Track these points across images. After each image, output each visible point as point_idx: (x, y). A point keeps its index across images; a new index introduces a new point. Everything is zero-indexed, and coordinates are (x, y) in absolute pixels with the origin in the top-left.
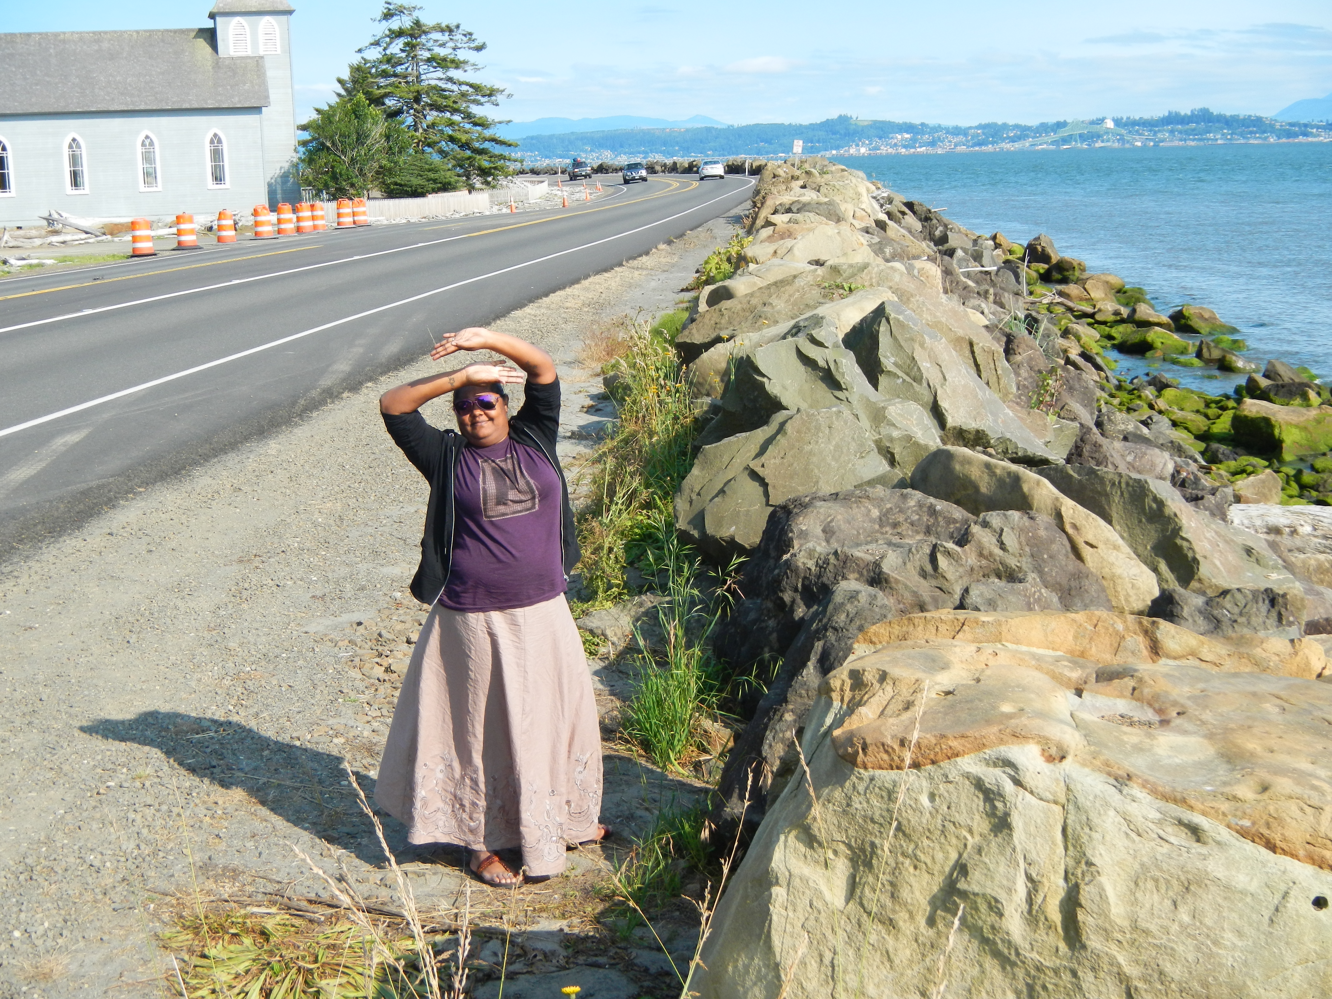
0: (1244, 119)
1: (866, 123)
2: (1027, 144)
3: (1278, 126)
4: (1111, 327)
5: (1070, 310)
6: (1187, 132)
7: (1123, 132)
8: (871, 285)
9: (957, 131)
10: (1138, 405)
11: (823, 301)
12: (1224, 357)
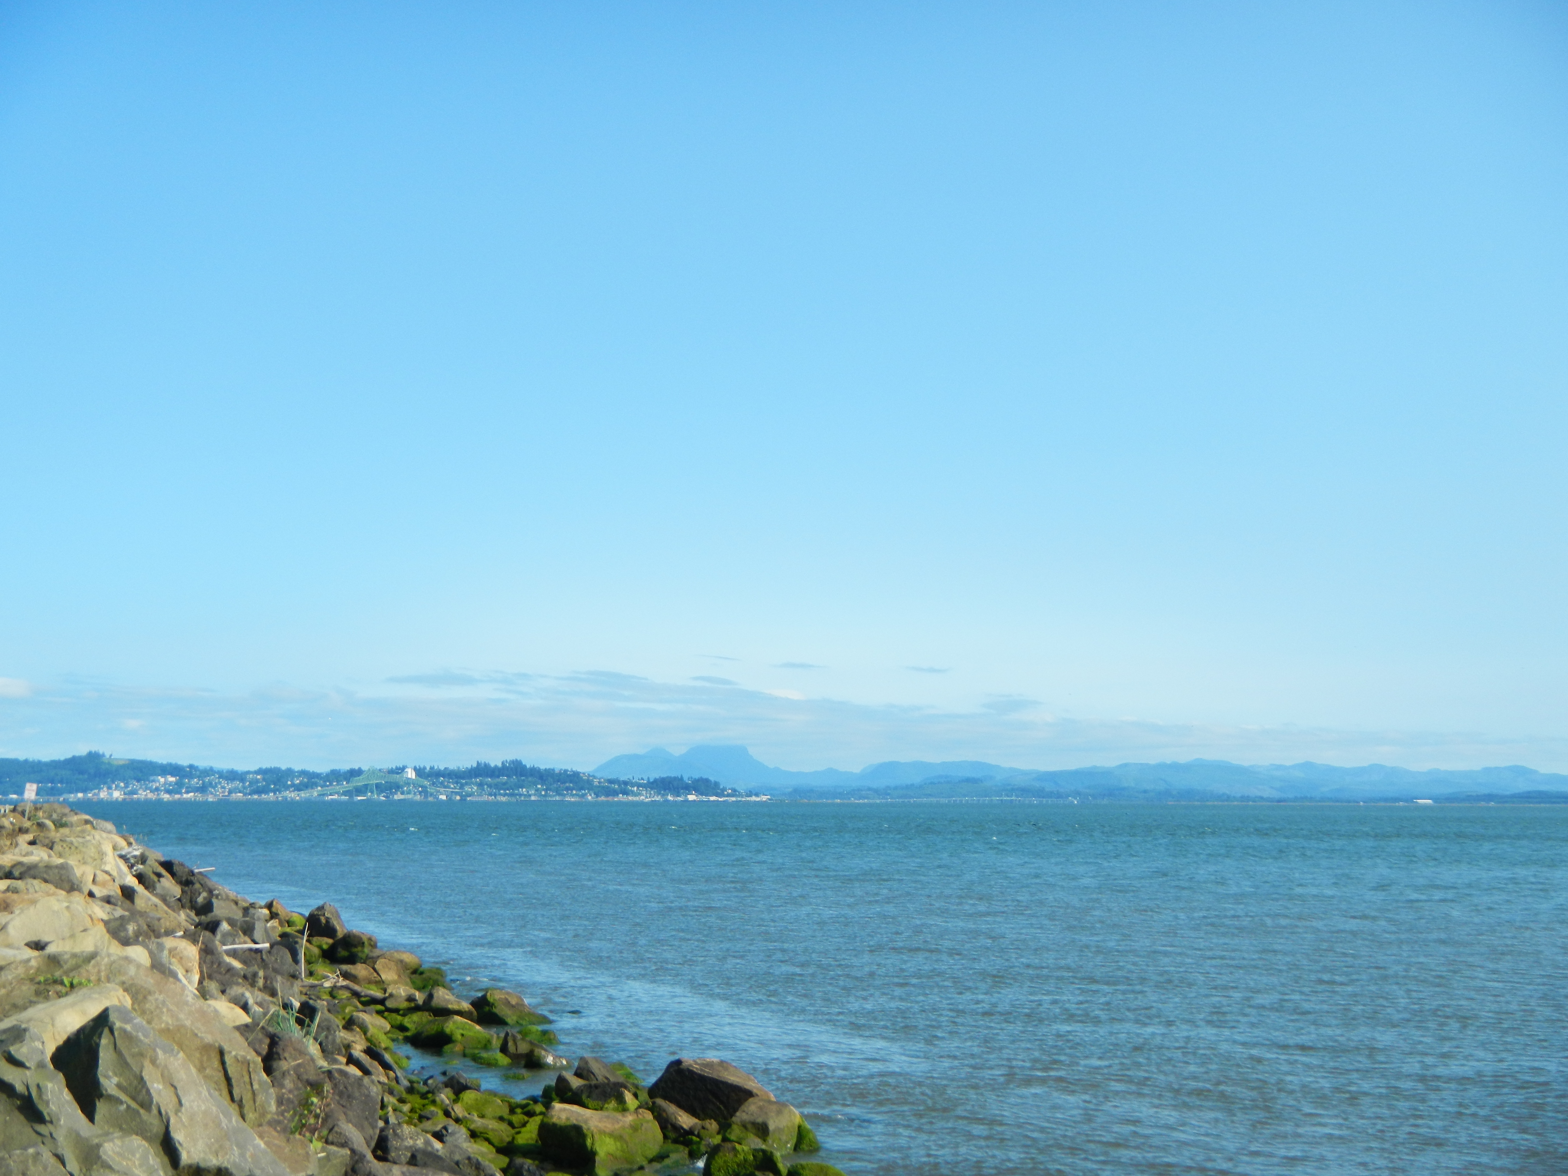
0: (560, 774)
1: (121, 763)
2: (315, 794)
3: (596, 783)
4: (404, 1015)
5: (356, 994)
6: (497, 786)
7: (426, 783)
8: (99, 980)
9: (232, 776)
10: (432, 1112)
11: (34, 999)
12: (532, 1052)
